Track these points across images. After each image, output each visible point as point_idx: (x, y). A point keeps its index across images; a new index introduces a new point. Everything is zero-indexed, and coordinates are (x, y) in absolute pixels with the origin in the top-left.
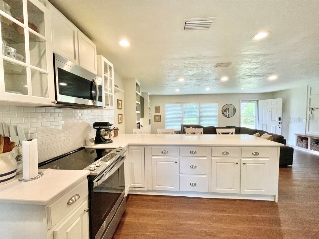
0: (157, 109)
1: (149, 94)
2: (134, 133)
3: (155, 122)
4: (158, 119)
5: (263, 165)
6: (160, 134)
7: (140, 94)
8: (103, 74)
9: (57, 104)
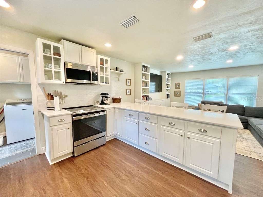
0: (178, 86)
1: (167, 72)
2: (135, 102)
3: (175, 96)
4: (177, 94)
5: (212, 144)
6: (173, 107)
7: (149, 74)
8: (99, 66)
9: (66, 83)
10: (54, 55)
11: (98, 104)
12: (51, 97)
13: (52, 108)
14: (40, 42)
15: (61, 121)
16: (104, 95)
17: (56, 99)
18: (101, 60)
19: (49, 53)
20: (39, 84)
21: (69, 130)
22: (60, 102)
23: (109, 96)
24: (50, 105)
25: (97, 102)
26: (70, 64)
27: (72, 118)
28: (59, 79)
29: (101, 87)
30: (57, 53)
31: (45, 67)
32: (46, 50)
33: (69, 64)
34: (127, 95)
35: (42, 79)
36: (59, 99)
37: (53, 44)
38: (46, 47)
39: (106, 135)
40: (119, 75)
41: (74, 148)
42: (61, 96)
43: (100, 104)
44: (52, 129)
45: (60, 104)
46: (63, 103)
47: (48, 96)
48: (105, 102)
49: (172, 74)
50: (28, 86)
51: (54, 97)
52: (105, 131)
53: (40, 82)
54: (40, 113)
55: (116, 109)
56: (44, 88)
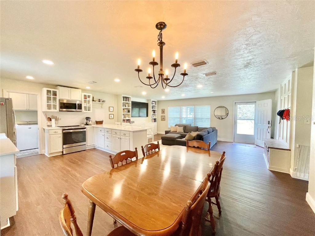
0: (163, 111)
1: (152, 100)
3: (161, 120)
4: (163, 119)
7: (131, 102)
8: (83, 100)
9: (60, 111)
10: (53, 95)
11: (83, 125)
12: (50, 119)
13: (50, 126)
14: (45, 90)
15: (56, 132)
16: (88, 118)
17: (53, 120)
18: (85, 96)
19: (50, 95)
20: (43, 112)
21: (60, 138)
22: (55, 123)
23: (91, 119)
24: (49, 124)
25: (83, 124)
26: (66, 100)
27: (63, 131)
28: (56, 109)
29: (84, 113)
30: (55, 94)
31: (47, 103)
32: (48, 93)
33: (64, 100)
34: (109, 119)
35: (45, 109)
36: (55, 121)
37: (52, 90)
38: (48, 92)
39: (86, 145)
40: (102, 104)
41: (64, 149)
42: (57, 119)
43: (85, 125)
44: (50, 136)
45: (56, 123)
46: (57, 124)
47: (48, 119)
48: (88, 123)
49: (158, 101)
50: (36, 112)
51: (52, 119)
52: (85, 141)
53: (44, 110)
54: (43, 129)
55: (95, 128)
56: (46, 114)
